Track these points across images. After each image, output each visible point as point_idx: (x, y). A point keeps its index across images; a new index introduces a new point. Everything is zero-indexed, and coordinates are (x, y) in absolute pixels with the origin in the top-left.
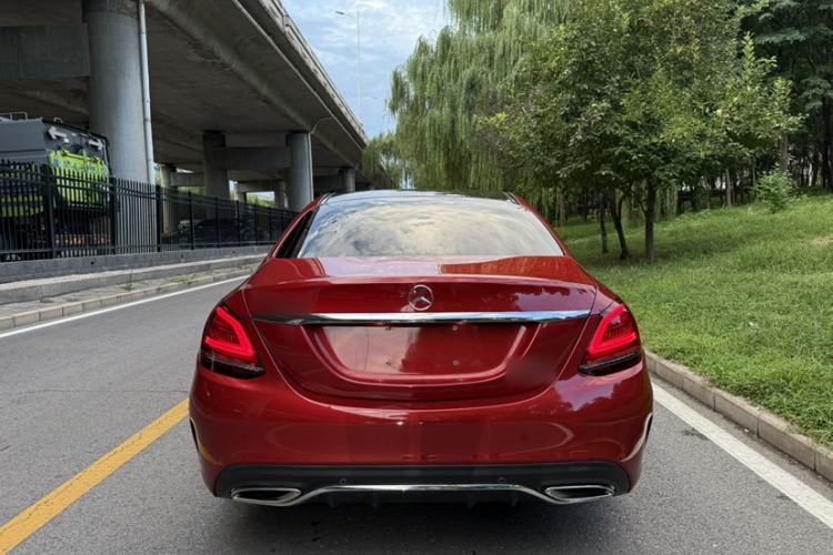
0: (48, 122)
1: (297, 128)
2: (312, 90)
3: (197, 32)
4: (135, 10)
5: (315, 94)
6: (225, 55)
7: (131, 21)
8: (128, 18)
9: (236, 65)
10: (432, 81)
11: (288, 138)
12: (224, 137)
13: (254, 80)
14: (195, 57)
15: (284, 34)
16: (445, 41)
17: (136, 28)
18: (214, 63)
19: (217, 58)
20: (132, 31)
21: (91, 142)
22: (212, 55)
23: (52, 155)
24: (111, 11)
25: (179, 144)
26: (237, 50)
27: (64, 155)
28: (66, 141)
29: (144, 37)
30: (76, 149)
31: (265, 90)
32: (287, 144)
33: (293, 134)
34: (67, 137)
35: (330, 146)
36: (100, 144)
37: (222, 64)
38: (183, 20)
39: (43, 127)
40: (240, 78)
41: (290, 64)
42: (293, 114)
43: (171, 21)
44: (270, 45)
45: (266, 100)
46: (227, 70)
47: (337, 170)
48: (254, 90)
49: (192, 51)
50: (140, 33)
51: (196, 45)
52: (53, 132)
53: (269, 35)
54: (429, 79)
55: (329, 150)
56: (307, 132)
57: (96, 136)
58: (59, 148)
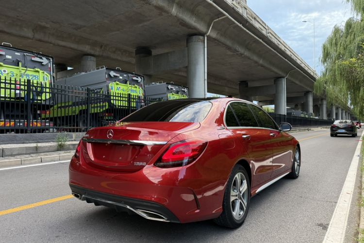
0: (168, 84)
1: (279, 76)
2: (284, 59)
3: (229, 43)
4: (203, 39)
5: (286, 60)
6: (241, 50)
7: (201, 44)
8: (201, 43)
9: (247, 53)
10: (341, 46)
11: (275, 81)
12: (247, 83)
13: (255, 58)
14: (229, 53)
15: (267, 37)
16: (349, 25)
17: (203, 46)
18: (237, 54)
19: (238, 52)
20: (202, 47)
21: (183, 89)
22: (236, 51)
23: (169, 95)
24: (195, 41)
25: (232, 88)
26: (247, 47)
27: (173, 94)
28: (174, 89)
29: (206, 49)
30: (177, 92)
31: (261, 62)
32: (274, 84)
33: (277, 79)
34: (174, 88)
35: (297, 82)
36: (186, 90)
37: (241, 54)
38: (223, 39)
39: (166, 85)
40: (249, 58)
41: (272, 49)
42: (276, 70)
43: (218, 41)
44: (261, 43)
45: (262, 66)
46: (243, 56)
47: (303, 93)
48: (256, 62)
49: (227, 51)
50: (204, 48)
51: (229, 48)
52: (170, 87)
53: (260, 38)
54: (339, 45)
55: (297, 84)
56: (284, 77)
57: (185, 87)
58: (171, 92)
